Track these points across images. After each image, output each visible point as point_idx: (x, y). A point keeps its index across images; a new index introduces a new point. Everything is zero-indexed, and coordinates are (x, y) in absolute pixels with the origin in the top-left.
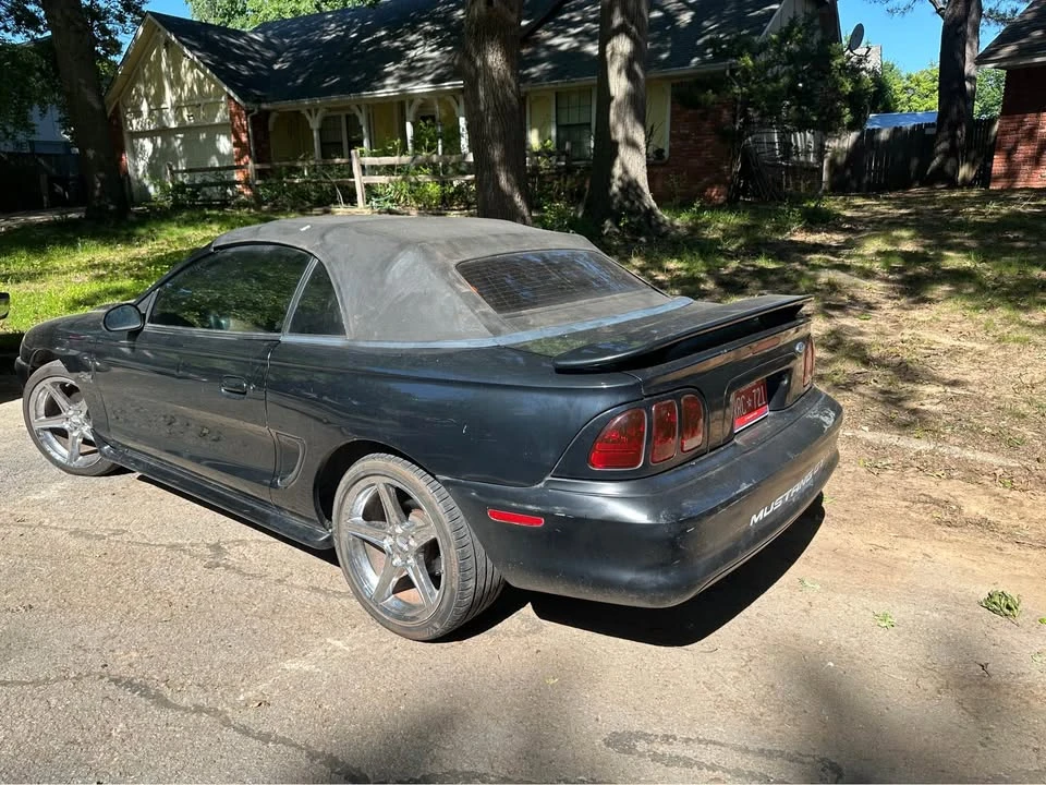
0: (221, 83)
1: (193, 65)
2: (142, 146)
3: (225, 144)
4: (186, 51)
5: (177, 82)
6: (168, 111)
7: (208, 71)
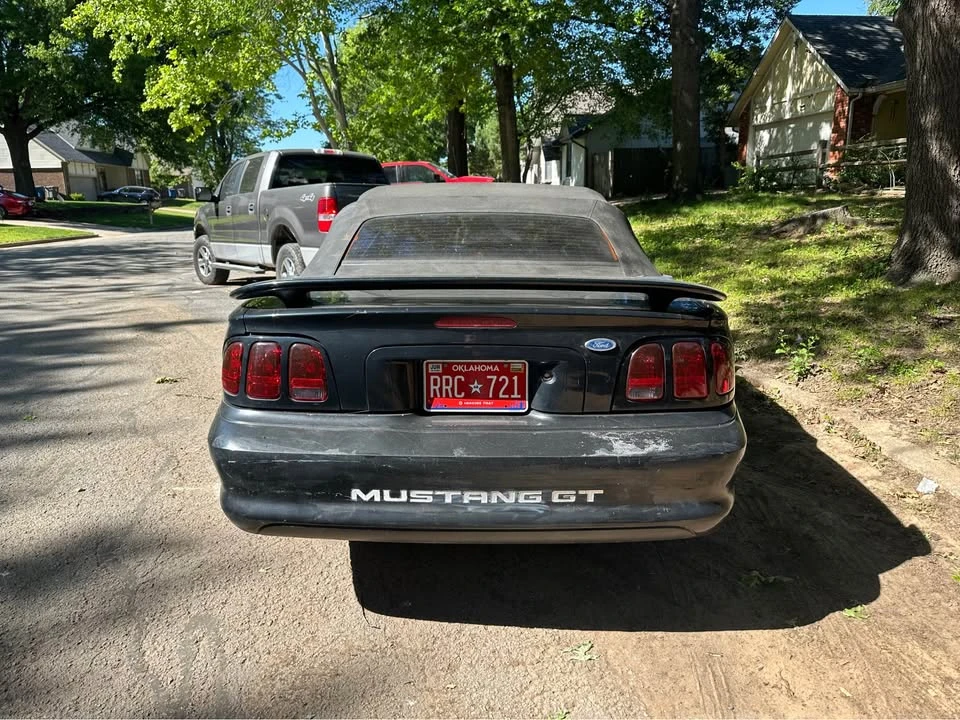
0: (832, 72)
1: (813, 59)
2: (762, 137)
3: (826, 132)
4: (808, 45)
5: (799, 77)
6: (786, 104)
7: (824, 63)
